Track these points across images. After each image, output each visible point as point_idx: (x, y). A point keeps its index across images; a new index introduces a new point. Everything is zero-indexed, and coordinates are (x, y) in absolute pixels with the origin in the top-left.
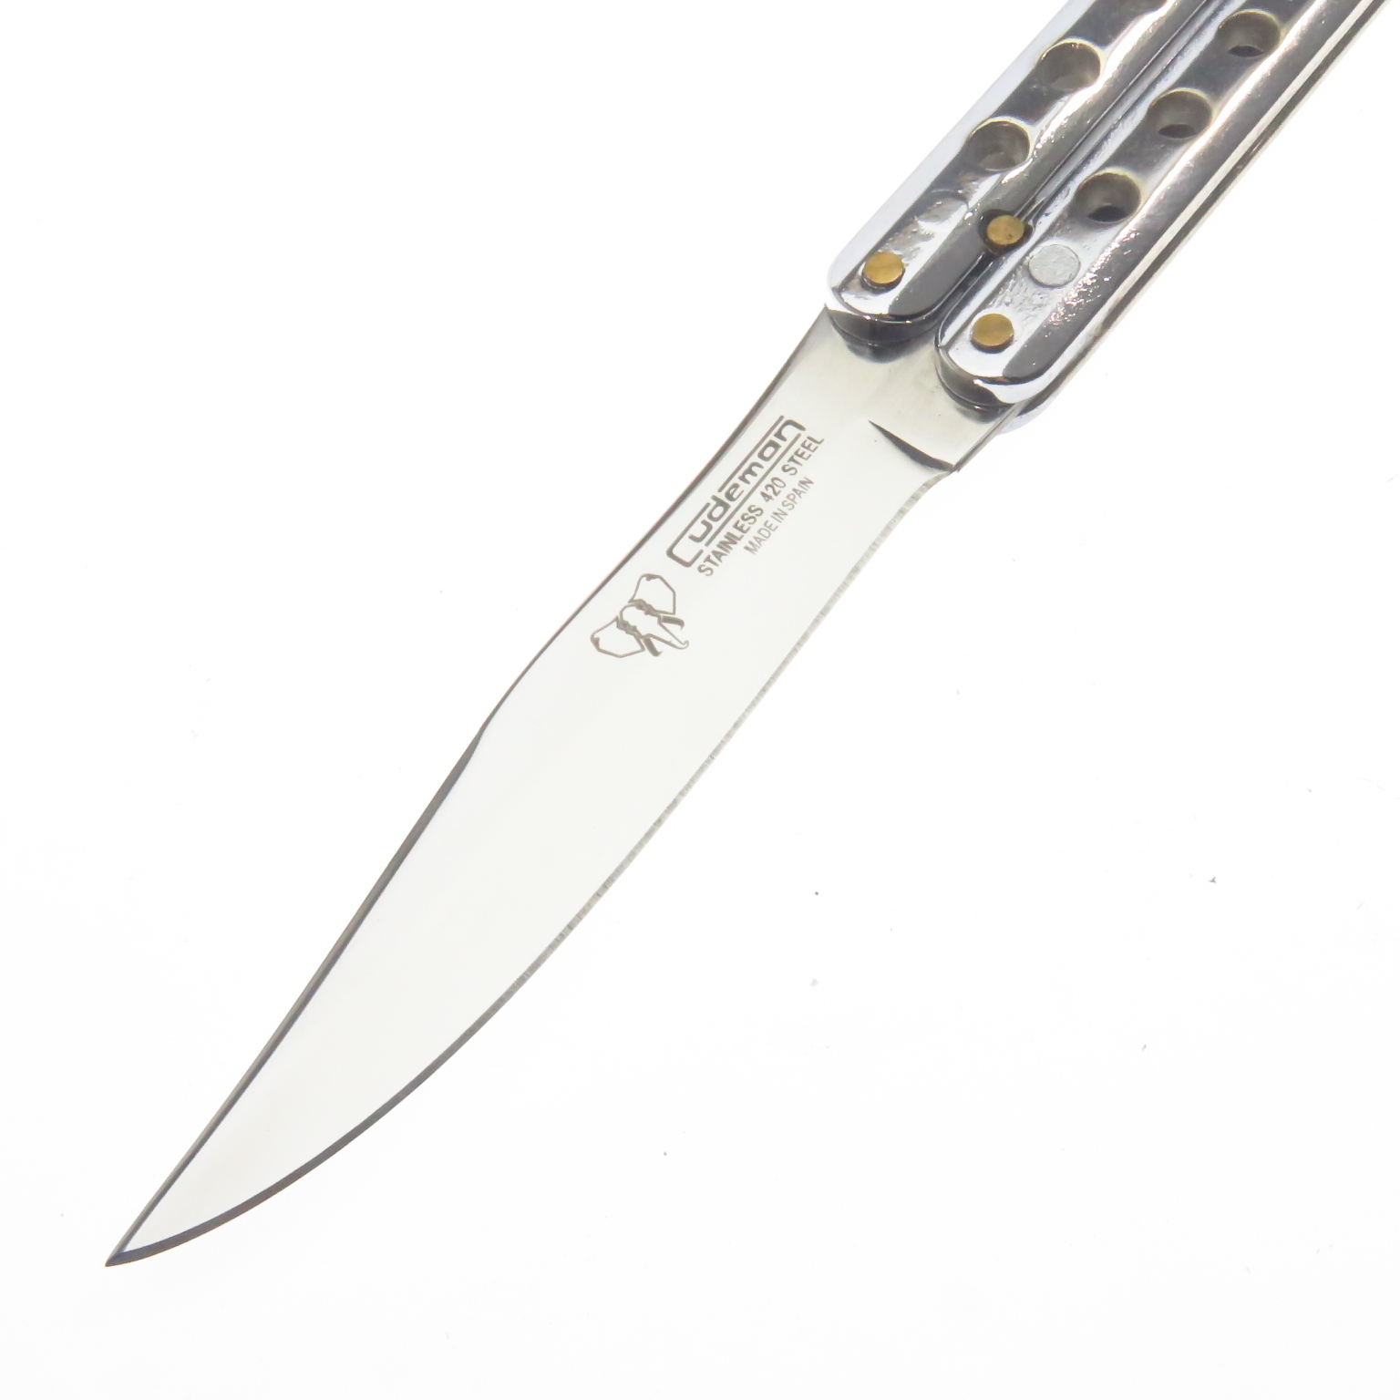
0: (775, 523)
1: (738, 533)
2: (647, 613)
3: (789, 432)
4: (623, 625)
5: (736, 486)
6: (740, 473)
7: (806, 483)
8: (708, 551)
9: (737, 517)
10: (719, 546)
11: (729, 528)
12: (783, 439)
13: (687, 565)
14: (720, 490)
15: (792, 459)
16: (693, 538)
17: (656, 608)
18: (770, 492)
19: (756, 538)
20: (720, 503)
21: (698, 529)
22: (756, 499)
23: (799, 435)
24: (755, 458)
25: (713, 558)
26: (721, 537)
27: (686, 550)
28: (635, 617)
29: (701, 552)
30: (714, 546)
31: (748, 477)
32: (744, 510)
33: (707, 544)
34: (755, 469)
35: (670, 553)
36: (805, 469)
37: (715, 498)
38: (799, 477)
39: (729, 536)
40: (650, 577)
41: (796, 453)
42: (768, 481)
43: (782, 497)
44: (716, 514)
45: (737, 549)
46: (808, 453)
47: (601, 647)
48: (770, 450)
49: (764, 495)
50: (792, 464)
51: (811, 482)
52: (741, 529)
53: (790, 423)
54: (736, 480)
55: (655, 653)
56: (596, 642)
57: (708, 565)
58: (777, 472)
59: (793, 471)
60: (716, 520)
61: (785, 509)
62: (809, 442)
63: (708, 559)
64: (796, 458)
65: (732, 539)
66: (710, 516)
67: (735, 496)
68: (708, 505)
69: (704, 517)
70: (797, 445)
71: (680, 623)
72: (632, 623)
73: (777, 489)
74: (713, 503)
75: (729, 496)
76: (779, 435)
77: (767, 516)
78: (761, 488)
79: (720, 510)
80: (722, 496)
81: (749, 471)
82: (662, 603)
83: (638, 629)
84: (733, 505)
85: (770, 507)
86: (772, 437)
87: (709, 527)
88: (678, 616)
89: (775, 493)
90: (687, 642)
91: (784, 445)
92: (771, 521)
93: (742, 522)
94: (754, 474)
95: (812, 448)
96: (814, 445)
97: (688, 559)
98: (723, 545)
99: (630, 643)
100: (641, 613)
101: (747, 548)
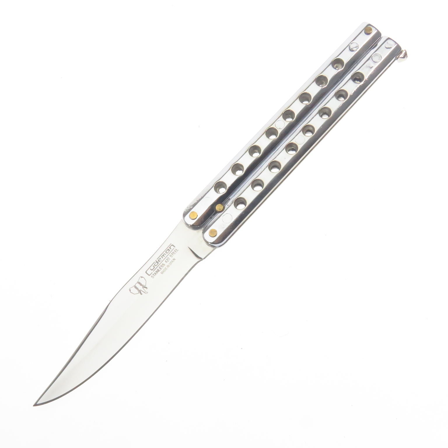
0: (167, 268)
1: (159, 269)
2: (141, 285)
3: (172, 247)
4: (136, 287)
5: (160, 258)
6: (161, 256)
7: (174, 259)
8: (153, 273)
9: (160, 266)
10: (156, 272)
11: (158, 268)
12: (171, 249)
13: (149, 275)
14: (157, 259)
15: (172, 254)
16: (151, 269)
17: (142, 284)
18: (167, 261)
19: (163, 271)
20: (157, 262)
21: (152, 268)
22: (164, 262)
23: (174, 249)
24: (165, 253)
25: (154, 274)
26: (156, 270)
27: (149, 272)
28: (138, 286)
29: (152, 273)
30: (155, 272)
31: (163, 257)
32: (161, 264)
33: (154, 271)
34: (164, 255)
35: (146, 272)
36: (174, 256)
37: (156, 261)
38: (173, 258)
39: (158, 270)
40: (142, 277)
41: (173, 252)
42: (167, 258)
43: (169, 262)
44: (156, 265)
45: (159, 273)
46: (175, 253)
47: (131, 291)
48: (168, 251)
49: (166, 261)
50: (172, 255)
51: (175, 259)
52: (160, 268)
53: (172, 245)
54: (160, 257)
55: (141, 294)
56: (130, 290)
57: (153, 276)
58: (168, 256)
59: (172, 256)
60: (156, 266)
61: (169, 265)
62: (176, 250)
63: (153, 275)
64: (173, 254)
65: (158, 271)
66: (155, 265)
67: (160, 261)
68: (154, 262)
69: (153, 265)
70: (173, 251)
71: (147, 288)
72: (137, 287)
73: (168, 260)
74: (156, 262)
75: (159, 261)
76: (170, 248)
77: (166, 266)
78: (165, 260)
79: (157, 263)
80: (157, 261)
81: (163, 255)
82: (144, 284)
83: (139, 288)
84: (159, 263)
85: (167, 264)
86: (169, 248)
87: (154, 267)
88: (146, 286)
89: (168, 261)
90: (147, 292)
91: (171, 250)
92: (167, 267)
93: (161, 267)
94: (164, 256)
95: (176, 252)
96: (177, 251)
97: (149, 274)
98: (157, 272)
99: (137, 291)
100: (139, 285)
101: (161, 273)
